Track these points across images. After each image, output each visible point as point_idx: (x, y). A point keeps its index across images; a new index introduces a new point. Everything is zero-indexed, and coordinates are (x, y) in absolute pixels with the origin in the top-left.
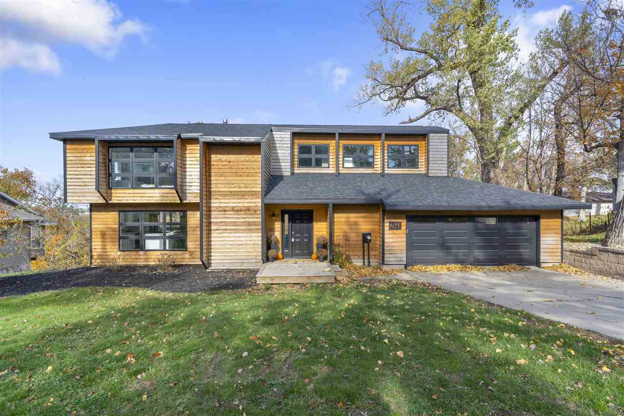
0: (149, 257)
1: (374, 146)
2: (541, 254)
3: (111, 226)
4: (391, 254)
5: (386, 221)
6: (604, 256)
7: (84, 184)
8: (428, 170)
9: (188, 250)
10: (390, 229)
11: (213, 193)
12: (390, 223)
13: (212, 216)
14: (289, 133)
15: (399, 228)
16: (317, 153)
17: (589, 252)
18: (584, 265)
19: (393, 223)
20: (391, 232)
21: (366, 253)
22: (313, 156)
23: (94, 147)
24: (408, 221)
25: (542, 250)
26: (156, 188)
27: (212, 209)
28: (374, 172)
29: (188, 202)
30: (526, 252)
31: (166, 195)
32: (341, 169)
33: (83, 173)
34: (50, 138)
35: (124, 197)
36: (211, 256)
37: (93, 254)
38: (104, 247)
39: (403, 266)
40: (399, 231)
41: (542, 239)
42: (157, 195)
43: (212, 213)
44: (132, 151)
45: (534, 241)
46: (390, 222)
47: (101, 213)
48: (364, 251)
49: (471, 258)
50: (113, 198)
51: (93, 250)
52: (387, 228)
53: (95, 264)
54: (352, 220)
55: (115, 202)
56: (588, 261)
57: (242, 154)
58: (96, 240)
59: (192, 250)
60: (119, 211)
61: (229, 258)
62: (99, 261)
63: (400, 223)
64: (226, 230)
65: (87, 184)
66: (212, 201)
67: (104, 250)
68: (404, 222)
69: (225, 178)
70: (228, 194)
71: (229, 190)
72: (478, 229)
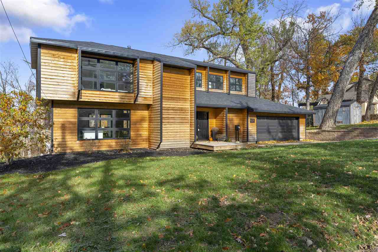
0: (102, 144)
1: (222, 76)
2: (300, 135)
3: (70, 120)
4: (251, 136)
5: (249, 118)
6: (324, 133)
7: (58, 84)
8: (247, 93)
9: (131, 138)
10: (251, 122)
12: (250, 119)
13: (163, 114)
15: (254, 122)
17: (317, 132)
18: (316, 138)
19: (252, 119)
20: (251, 124)
21: (237, 136)
23: (76, 55)
24: (258, 119)
25: (300, 133)
26: (116, 92)
28: (223, 92)
29: (139, 103)
30: (295, 134)
31: (123, 97)
33: (56, 74)
35: (92, 97)
37: (54, 143)
38: (64, 138)
39: (255, 142)
40: (254, 124)
41: (300, 128)
42: (117, 97)
43: (164, 111)
44: (98, 62)
45: (297, 128)
47: (63, 109)
48: (236, 135)
51: (54, 140)
52: (249, 122)
53: (56, 151)
55: (86, 100)
56: (317, 136)
57: (178, 74)
58: (56, 132)
59: (133, 138)
60: (79, 109)
62: (59, 149)
63: (254, 119)
64: (168, 122)
65: (60, 84)
67: (64, 140)
68: (255, 118)
69: (168, 88)
70: (170, 99)
71: (170, 96)
72: (280, 123)
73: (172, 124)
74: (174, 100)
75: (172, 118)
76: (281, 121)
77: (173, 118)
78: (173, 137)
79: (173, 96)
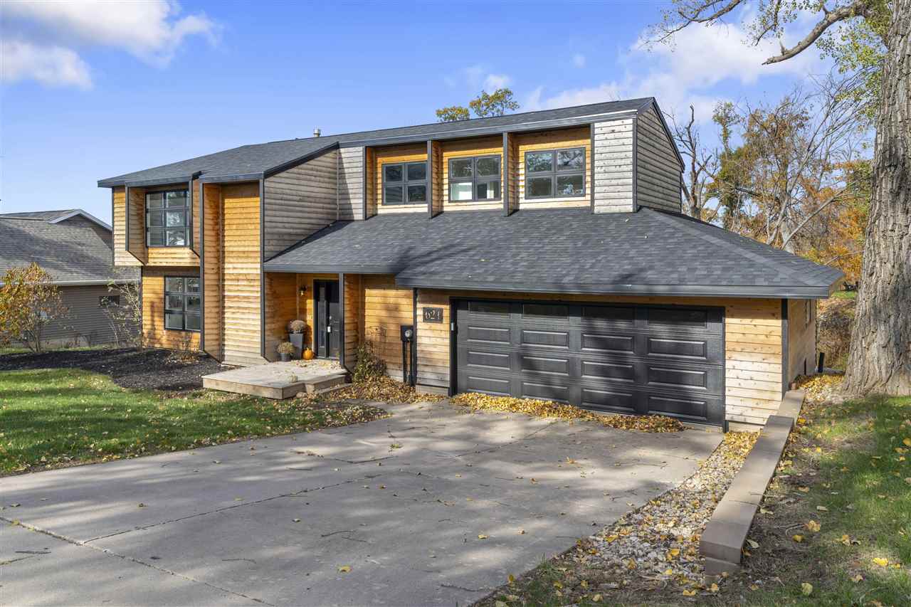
2: (728, 401)
3: (158, 295)
4: (427, 365)
5: (419, 305)
8: (593, 200)
10: (426, 319)
11: (226, 254)
13: (226, 288)
14: (361, 148)
15: (439, 319)
16: (411, 177)
19: (429, 310)
20: (427, 325)
21: (408, 361)
22: (406, 183)
24: (457, 307)
25: (729, 391)
27: (226, 277)
28: (501, 207)
30: (699, 392)
32: (446, 203)
34: (99, 187)
35: (158, 258)
36: (224, 345)
38: (152, 323)
39: (446, 391)
40: (438, 326)
43: (226, 283)
44: (165, 197)
46: (424, 308)
47: (150, 278)
48: (405, 357)
49: (575, 392)
50: (150, 260)
51: (144, 326)
52: (420, 319)
53: (145, 344)
54: (392, 300)
55: (152, 265)
58: (146, 313)
60: (165, 277)
61: (244, 350)
63: (441, 310)
64: (239, 308)
66: (226, 266)
67: (153, 327)
68: (446, 310)
69: (239, 233)
70: (241, 255)
71: (242, 249)
72: (591, 331)
73: (244, 311)
74: (247, 257)
75: (245, 297)
76: (601, 324)
77: (248, 297)
78: (249, 342)
79: (246, 249)
